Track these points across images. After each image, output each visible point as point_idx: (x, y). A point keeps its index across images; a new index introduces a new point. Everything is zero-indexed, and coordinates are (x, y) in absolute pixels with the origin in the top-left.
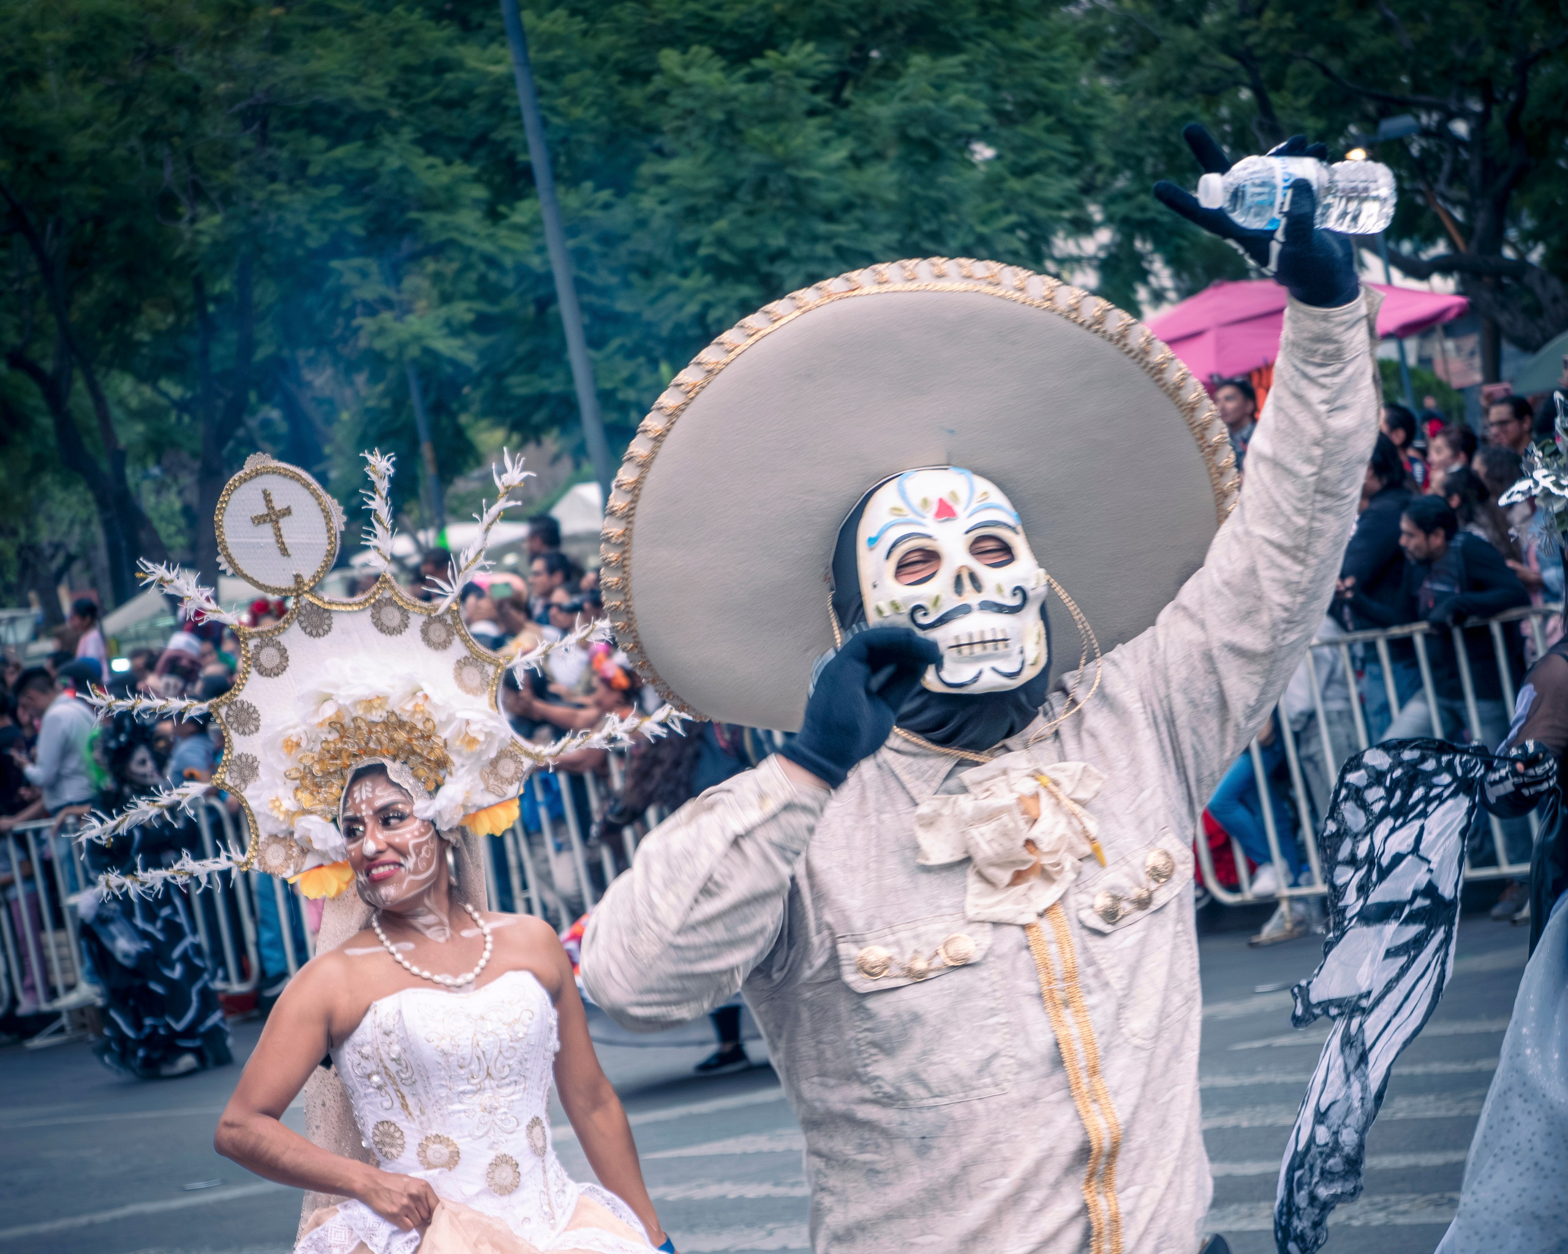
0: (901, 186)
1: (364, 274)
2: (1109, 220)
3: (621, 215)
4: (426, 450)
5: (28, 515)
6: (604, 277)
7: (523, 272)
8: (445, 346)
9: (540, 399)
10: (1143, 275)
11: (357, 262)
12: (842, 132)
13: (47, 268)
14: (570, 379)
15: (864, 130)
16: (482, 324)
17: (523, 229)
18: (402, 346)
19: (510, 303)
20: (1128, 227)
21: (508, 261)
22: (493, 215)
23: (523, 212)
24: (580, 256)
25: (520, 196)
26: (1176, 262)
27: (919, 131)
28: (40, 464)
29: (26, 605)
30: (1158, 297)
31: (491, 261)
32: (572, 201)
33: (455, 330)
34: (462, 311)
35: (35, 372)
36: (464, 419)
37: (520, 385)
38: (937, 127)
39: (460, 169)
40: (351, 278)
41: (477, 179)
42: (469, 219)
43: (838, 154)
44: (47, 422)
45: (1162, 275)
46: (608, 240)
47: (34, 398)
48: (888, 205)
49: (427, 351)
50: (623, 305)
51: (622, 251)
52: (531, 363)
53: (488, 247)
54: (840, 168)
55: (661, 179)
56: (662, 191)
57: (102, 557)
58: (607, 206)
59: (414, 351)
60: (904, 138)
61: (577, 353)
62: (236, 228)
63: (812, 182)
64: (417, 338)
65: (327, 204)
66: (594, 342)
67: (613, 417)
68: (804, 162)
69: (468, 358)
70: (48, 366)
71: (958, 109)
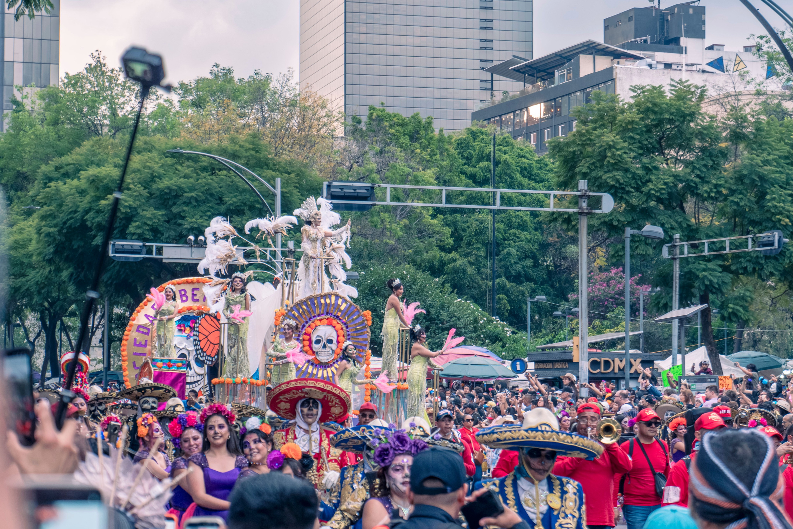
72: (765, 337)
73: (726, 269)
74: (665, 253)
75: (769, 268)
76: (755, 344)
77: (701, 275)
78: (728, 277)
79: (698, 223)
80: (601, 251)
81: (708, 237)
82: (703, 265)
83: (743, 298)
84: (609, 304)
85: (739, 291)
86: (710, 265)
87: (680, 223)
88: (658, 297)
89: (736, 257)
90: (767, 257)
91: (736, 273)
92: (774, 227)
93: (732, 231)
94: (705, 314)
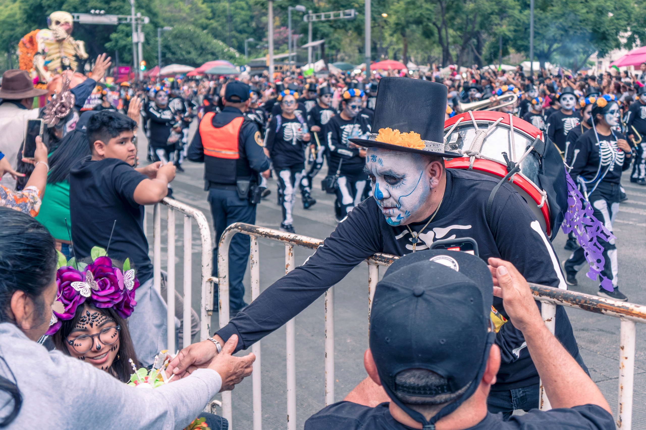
0: (594, 18)
1: (496, 18)
2: (631, 31)
3: (543, 16)
4: (501, 51)
5: (431, 50)
6: (538, 26)
7: (524, 23)
8: (508, 33)
9: (522, 46)
10: (635, 41)
11: (495, 16)
12: (586, 7)
13: (442, 8)
14: (529, 43)
15: (590, 7)
16: (515, 31)
17: (525, 15)
18: (500, 32)
19: (520, 28)
20: (634, 32)
21: (522, 20)
22: (521, 12)
23: (526, 12)
24: (535, 22)
25: (526, 9)
26: (642, 40)
27: (600, 9)
28: (434, 42)
29: (427, 65)
30: (637, 46)
31: (519, 20)
32: (535, 12)
33: (510, 31)
34: (512, 28)
35: (437, 26)
36: (508, 47)
37: (519, 43)
38: (603, 8)
39: (517, 3)
40: (494, 19)
41: (520, 5)
42: (516, 13)
43: (584, 11)
44: (437, 35)
45: (638, 42)
46: (540, 19)
47: (436, 31)
48: (592, 21)
49: (505, 34)
50: (540, 32)
51: (542, 22)
52: (522, 39)
53: (519, 18)
54: (584, 13)
55: (552, 10)
56: (551, 12)
57: (441, 60)
58: (541, 14)
59: (502, 34)
60: (597, 9)
61: (531, 39)
62: (476, 7)
63: (579, 15)
64: (503, 31)
65: (492, 5)
66: (535, 37)
67: (535, 51)
68: (578, 11)
69: (511, 36)
70: (439, 26)
71: (608, 6)
72: (347, 58)
73: (331, 26)
74: (305, 19)
75: (349, 26)
76: (343, 60)
77: (321, 28)
78: (332, 30)
79: (320, 6)
80: (277, 18)
81: (324, 12)
82: (320, 24)
83: (338, 39)
84: (280, 42)
85: (336, 35)
86: (325, 24)
87: (311, 6)
88: (302, 38)
89: (335, 21)
90: (349, 21)
91: (335, 28)
92: (352, 7)
93: (334, 10)
94: (322, 45)
